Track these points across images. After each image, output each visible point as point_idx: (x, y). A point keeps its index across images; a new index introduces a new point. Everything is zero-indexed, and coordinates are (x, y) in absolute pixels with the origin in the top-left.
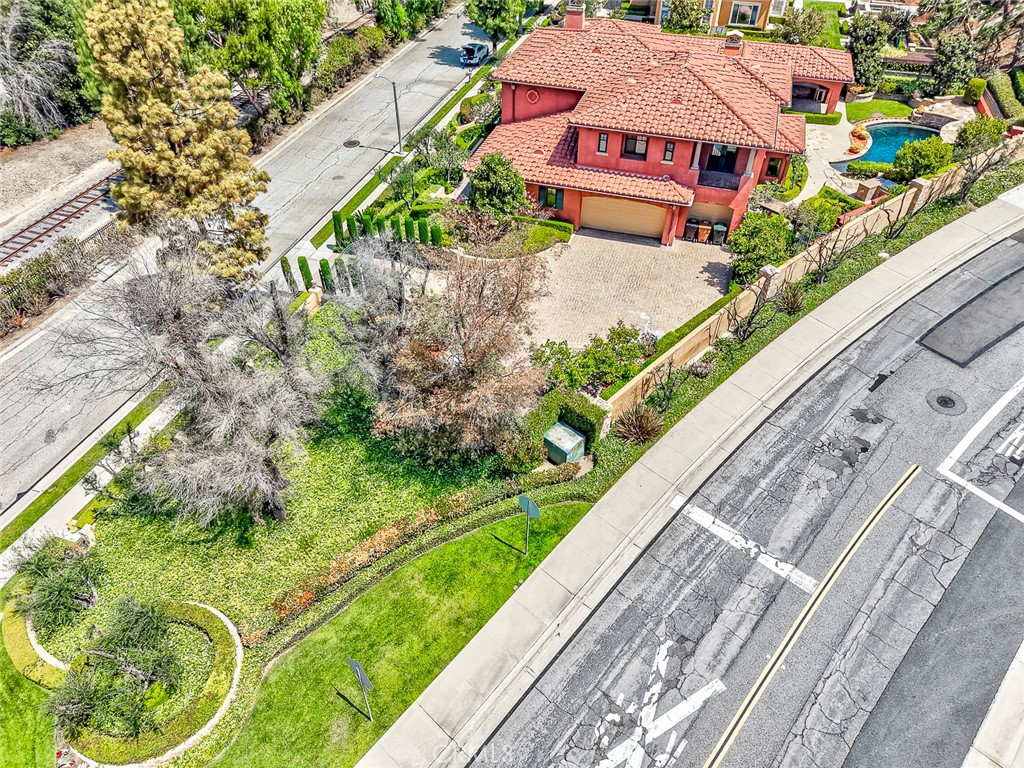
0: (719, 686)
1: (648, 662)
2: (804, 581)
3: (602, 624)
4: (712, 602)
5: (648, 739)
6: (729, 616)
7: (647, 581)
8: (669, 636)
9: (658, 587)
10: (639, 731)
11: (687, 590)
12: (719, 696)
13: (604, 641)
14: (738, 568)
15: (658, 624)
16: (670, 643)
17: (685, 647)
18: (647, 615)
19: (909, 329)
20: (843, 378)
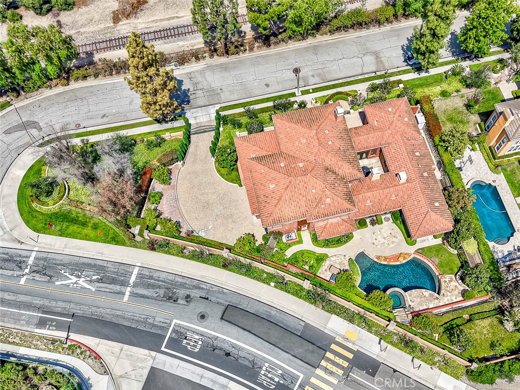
0: (94, 290)
1: (94, 275)
2: (126, 298)
3: (99, 263)
4: (113, 281)
5: (78, 282)
6: (111, 286)
7: (113, 267)
8: (101, 277)
9: (112, 270)
10: (79, 279)
11: (114, 276)
12: (92, 290)
13: (95, 265)
14: (125, 284)
15: (103, 273)
16: (100, 277)
17: (99, 281)
18: (105, 270)
19: (234, 301)
20: (202, 289)
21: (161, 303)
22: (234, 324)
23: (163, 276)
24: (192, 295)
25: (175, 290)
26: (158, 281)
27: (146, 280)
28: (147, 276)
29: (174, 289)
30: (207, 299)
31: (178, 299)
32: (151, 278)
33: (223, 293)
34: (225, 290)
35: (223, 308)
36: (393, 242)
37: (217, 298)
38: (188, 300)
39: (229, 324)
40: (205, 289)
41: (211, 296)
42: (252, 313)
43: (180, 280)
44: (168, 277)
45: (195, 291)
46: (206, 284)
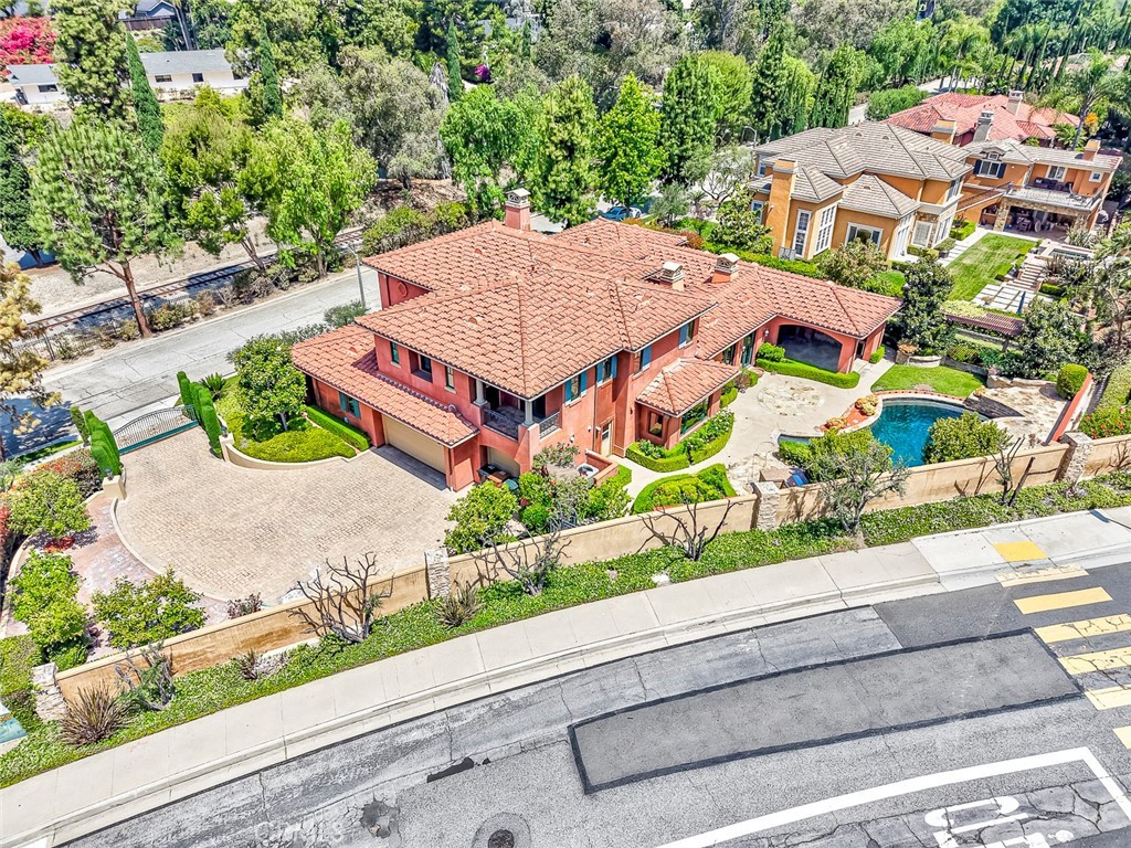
19: (582, 702)
20: (418, 745)
22: (656, 774)
24: (389, 795)
30: (468, 764)
33: (517, 707)
34: (514, 696)
35: (563, 750)
37: (507, 736)
38: (384, 822)
39: (637, 785)
40: (428, 741)
41: (476, 744)
42: (683, 696)
43: (292, 778)
44: (227, 801)
45: (393, 771)
46: (418, 722)
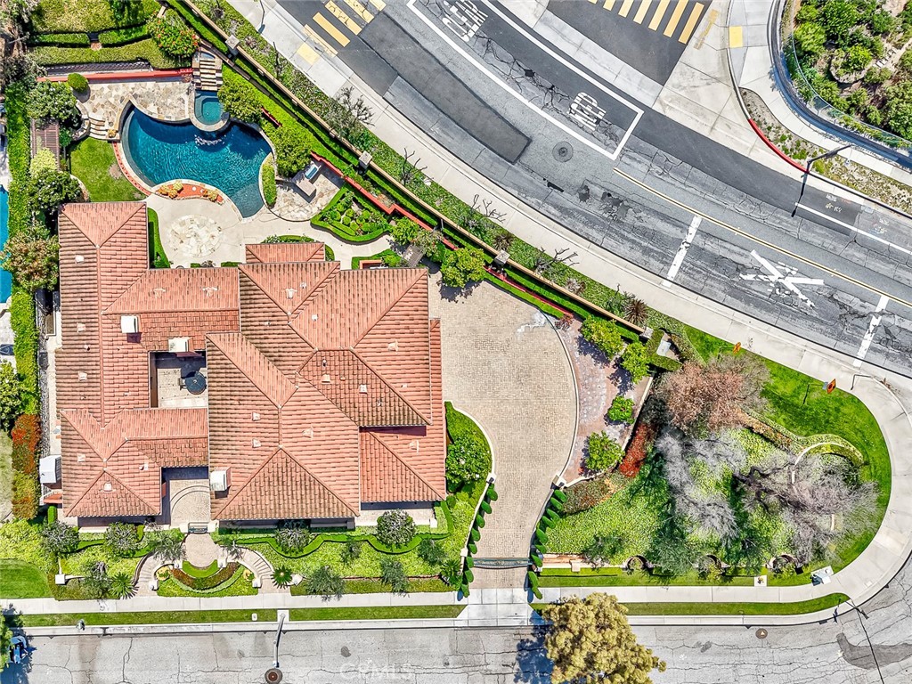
0: (754, 253)
1: (751, 282)
2: (696, 222)
3: (740, 305)
4: (717, 261)
5: (782, 276)
6: (722, 252)
7: (715, 290)
8: (738, 276)
9: (716, 285)
10: (780, 281)
11: (714, 272)
12: (757, 252)
13: (748, 302)
14: (696, 251)
15: (734, 282)
16: (741, 275)
17: (741, 268)
18: (731, 287)
19: (502, 168)
20: (556, 206)
21: (635, 198)
22: (510, 125)
23: (624, 249)
24: (576, 198)
25: (606, 216)
26: (633, 242)
27: (656, 249)
28: (653, 257)
29: (607, 219)
30: (550, 185)
31: (603, 198)
32: (646, 251)
33: (519, 188)
34: (516, 193)
35: (524, 159)
36: (182, 224)
37: (532, 181)
38: (584, 191)
39: (518, 127)
40: (552, 205)
41: (542, 189)
42: (474, 137)
43: (594, 234)
44: (615, 245)
45: (569, 205)
46: (549, 215)
